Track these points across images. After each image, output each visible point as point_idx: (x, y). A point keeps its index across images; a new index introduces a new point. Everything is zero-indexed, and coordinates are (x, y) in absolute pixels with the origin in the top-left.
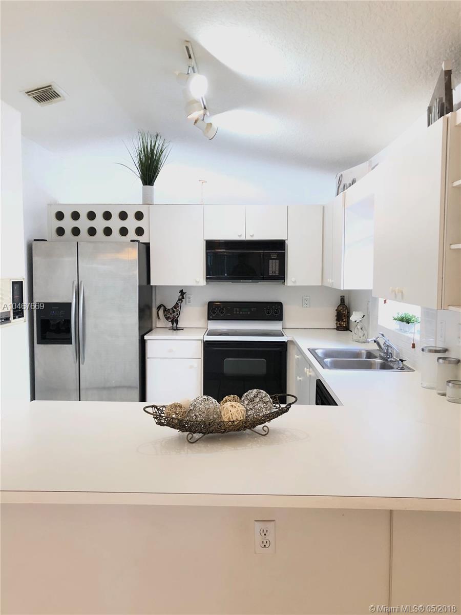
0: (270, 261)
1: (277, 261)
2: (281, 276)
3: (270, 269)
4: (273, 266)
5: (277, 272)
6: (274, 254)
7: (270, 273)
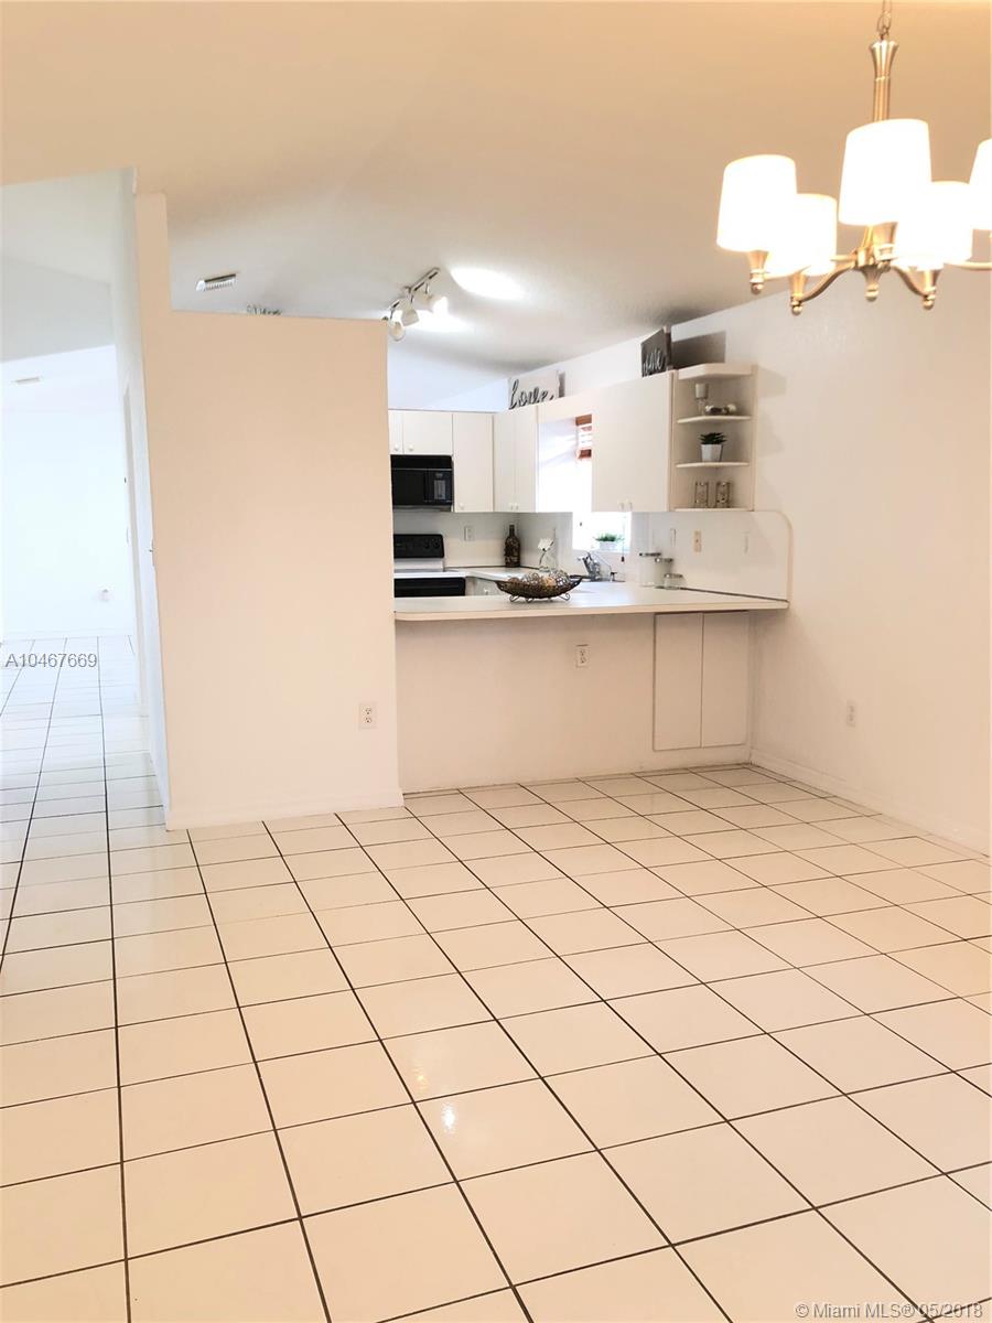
0: (435, 482)
1: (443, 482)
2: (447, 502)
3: (436, 492)
4: (440, 489)
5: (444, 495)
6: (440, 472)
7: (436, 498)
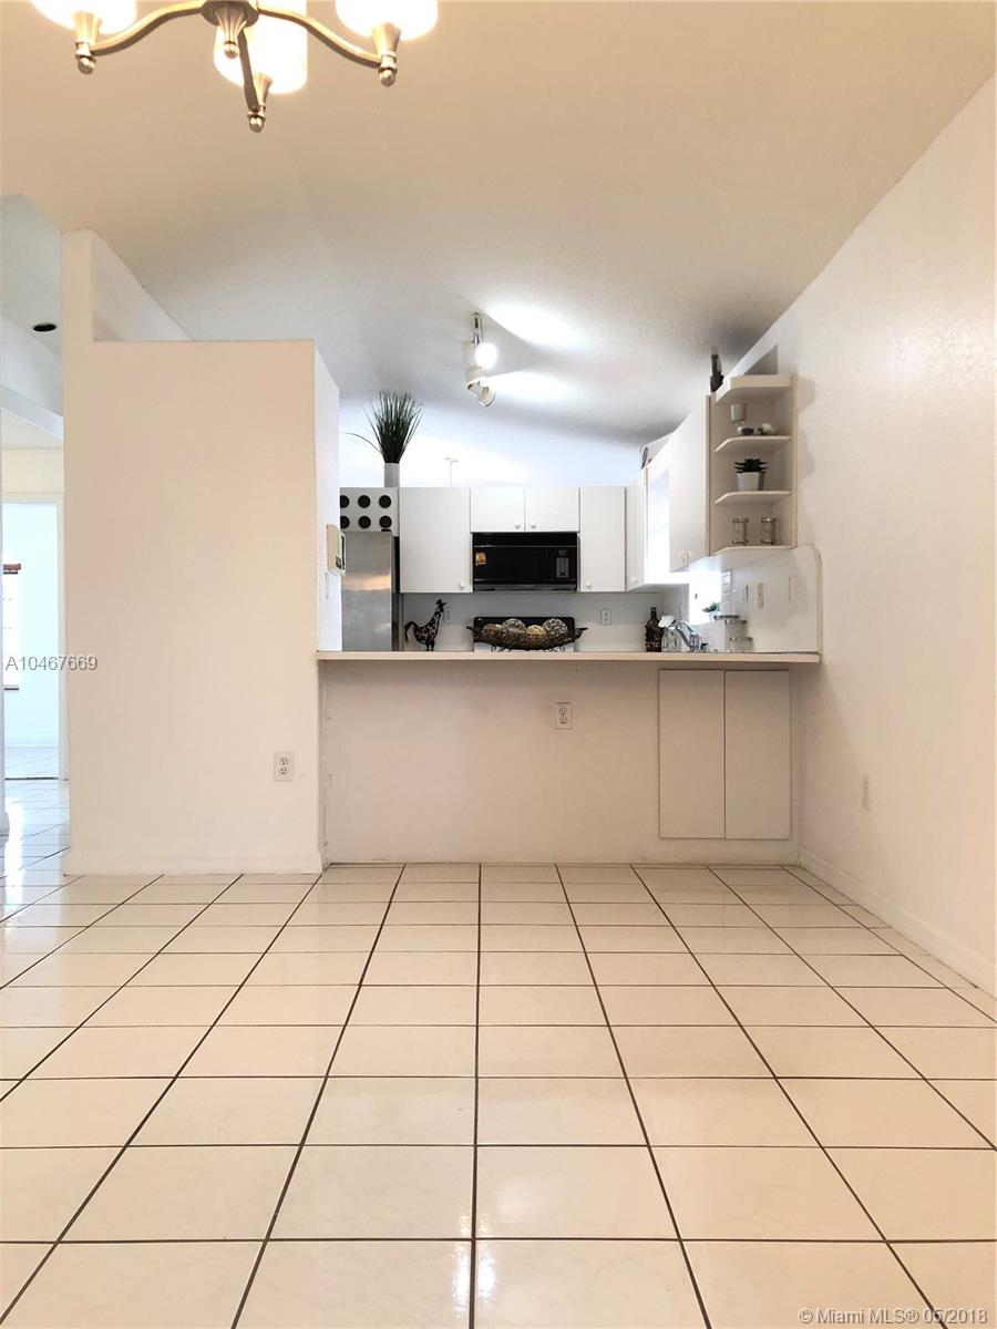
0: (558, 559)
1: (567, 559)
2: (572, 578)
3: (558, 569)
4: (562, 566)
5: (567, 574)
6: (562, 549)
7: (558, 575)
